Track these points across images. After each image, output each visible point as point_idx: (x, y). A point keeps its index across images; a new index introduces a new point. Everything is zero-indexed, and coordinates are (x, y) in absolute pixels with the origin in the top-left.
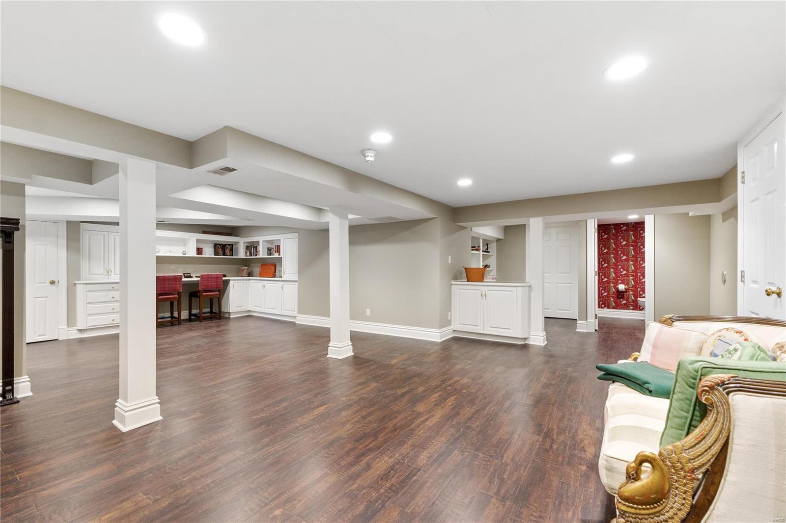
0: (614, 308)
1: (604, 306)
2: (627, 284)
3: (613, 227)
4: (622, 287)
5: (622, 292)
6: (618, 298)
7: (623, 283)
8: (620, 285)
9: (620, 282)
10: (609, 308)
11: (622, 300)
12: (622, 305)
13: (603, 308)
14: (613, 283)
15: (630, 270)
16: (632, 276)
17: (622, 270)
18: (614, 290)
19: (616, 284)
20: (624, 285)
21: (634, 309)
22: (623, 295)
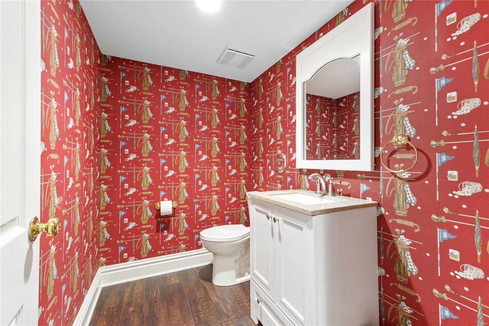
0: (151, 254)
1: (129, 256)
2: (176, 199)
3: (148, 70)
4: (166, 207)
5: (167, 217)
6: (158, 230)
7: (169, 197)
8: (162, 202)
9: (162, 193)
10: (139, 257)
11: (166, 233)
12: (165, 244)
13: (126, 260)
14: (149, 198)
15: (182, 169)
16: (185, 180)
17: (166, 168)
18: (150, 213)
19: (156, 199)
20: (170, 202)
21: (188, 249)
22: (169, 221)
